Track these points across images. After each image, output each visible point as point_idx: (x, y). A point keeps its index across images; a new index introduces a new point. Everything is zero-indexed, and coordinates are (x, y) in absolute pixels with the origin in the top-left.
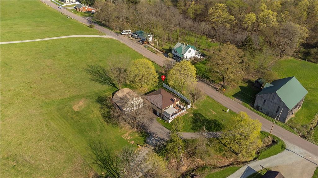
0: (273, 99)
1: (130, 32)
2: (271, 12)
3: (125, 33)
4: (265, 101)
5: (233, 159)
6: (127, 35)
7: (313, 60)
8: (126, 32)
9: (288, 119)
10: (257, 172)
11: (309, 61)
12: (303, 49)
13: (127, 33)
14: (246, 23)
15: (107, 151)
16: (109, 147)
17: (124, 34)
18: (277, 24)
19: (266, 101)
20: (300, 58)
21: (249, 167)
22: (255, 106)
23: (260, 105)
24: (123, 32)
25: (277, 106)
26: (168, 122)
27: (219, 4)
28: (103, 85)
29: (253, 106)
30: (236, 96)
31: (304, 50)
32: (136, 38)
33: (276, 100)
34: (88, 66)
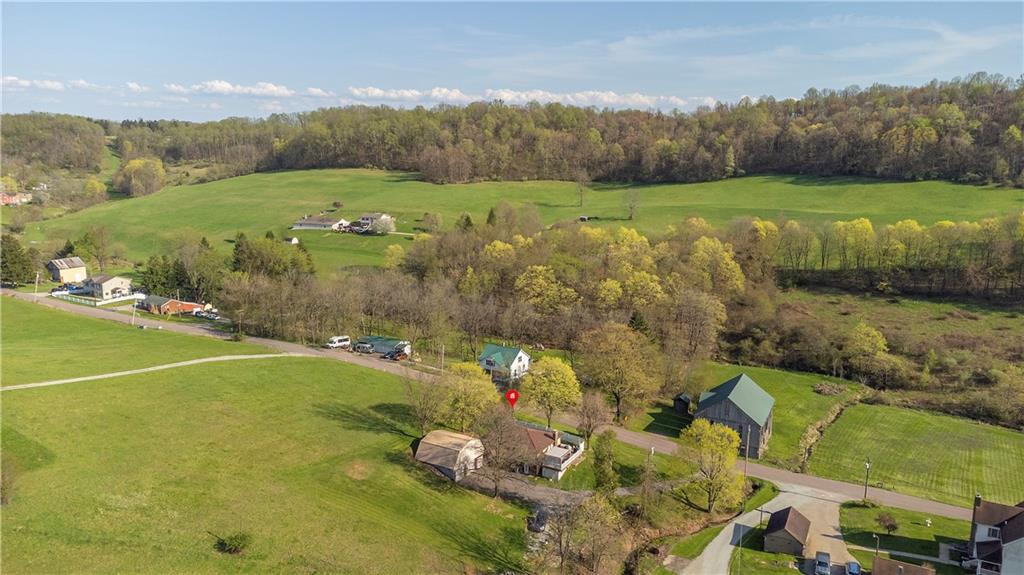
0: (727, 413)
1: (346, 340)
2: (648, 276)
3: (338, 344)
5: (703, 519)
6: (342, 347)
7: (751, 363)
8: (340, 341)
9: (760, 452)
10: (754, 529)
11: (744, 364)
12: (725, 345)
13: (340, 344)
14: (604, 300)
15: (472, 534)
16: (472, 529)
17: (334, 345)
18: (666, 296)
20: (727, 361)
21: (736, 524)
24: (331, 342)
26: (556, 480)
27: (535, 267)
28: (377, 433)
30: (649, 429)
31: (728, 345)
32: (368, 353)
33: (732, 416)
34: (314, 405)
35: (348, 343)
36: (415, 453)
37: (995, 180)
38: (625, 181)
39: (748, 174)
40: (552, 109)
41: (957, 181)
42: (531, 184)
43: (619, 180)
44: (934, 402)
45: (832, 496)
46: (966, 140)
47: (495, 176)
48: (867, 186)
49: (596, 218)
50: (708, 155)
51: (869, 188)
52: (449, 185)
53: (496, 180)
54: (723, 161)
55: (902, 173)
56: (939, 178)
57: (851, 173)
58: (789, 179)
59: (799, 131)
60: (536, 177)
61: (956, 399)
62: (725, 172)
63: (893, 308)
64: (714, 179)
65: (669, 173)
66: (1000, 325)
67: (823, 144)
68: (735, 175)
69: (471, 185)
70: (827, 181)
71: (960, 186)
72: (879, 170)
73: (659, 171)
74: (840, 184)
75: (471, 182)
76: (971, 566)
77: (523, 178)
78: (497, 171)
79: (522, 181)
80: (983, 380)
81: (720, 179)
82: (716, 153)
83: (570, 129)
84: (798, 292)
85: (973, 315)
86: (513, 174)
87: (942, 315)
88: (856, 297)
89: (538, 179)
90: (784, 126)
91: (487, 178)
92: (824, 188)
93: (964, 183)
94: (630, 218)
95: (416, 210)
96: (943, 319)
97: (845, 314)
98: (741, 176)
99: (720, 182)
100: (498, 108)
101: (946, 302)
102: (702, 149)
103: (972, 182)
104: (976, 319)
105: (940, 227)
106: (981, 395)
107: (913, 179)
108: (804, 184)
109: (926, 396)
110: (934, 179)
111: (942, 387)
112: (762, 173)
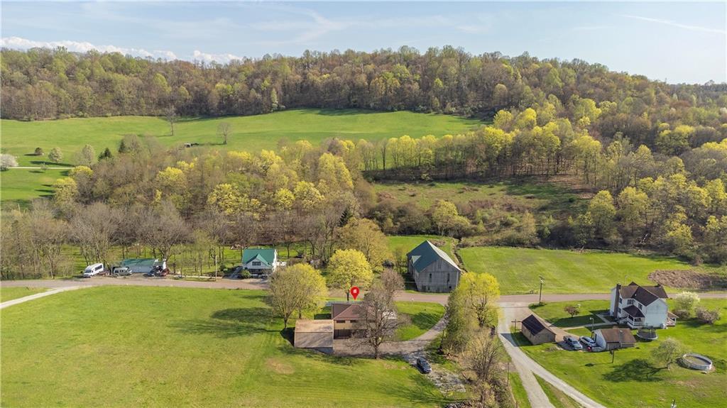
1: (100, 267)
3: (95, 272)
4: (431, 275)
6: (98, 274)
8: (97, 269)
10: (512, 334)
11: (420, 234)
13: (98, 271)
17: (92, 274)
19: (433, 274)
21: (502, 334)
22: (419, 287)
23: (426, 283)
24: (90, 271)
25: (446, 274)
27: (222, 185)
29: (417, 290)
33: (443, 268)
34: (169, 326)
35: (102, 269)
36: (293, 343)
37: (434, 110)
38: (193, 115)
39: (287, 109)
40: (115, 58)
41: (415, 111)
42: (116, 119)
43: (188, 114)
44: (490, 240)
45: (519, 304)
46: (416, 86)
47: (81, 113)
48: (369, 115)
49: (196, 144)
50: (259, 96)
51: (370, 116)
52: (35, 122)
53: (82, 116)
54: (270, 99)
55: (384, 106)
56: (405, 109)
57: (355, 107)
58: (318, 111)
59: (318, 80)
60: (119, 113)
61: (498, 237)
62: (272, 107)
63: (433, 190)
64: (265, 113)
65: (229, 108)
66: (491, 193)
67: (333, 87)
68: (279, 109)
69: (58, 121)
70: (343, 112)
71: (417, 114)
72: (372, 105)
73: (221, 107)
74: (351, 114)
75: (58, 118)
76: (624, 322)
77: (107, 114)
78: (81, 108)
79: (106, 116)
80: (507, 224)
81: (269, 112)
82: (262, 93)
83: (136, 74)
84: (376, 185)
85: (475, 188)
86: (98, 112)
87: (462, 190)
88: (411, 185)
89: (120, 115)
90: (304, 75)
91: (74, 115)
92: (343, 117)
93: (419, 112)
94: (225, 143)
95: (19, 146)
96: (462, 192)
97: (413, 196)
98: (283, 110)
99: (269, 114)
100: (63, 54)
101: (457, 182)
102: (253, 91)
103: (423, 111)
104: (477, 190)
105: (446, 139)
106: (509, 232)
107: (392, 110)
108: (328, 114)
109: (483, 238)
110: (403, 110)
111: (489, 232)
112: (296, 107)
